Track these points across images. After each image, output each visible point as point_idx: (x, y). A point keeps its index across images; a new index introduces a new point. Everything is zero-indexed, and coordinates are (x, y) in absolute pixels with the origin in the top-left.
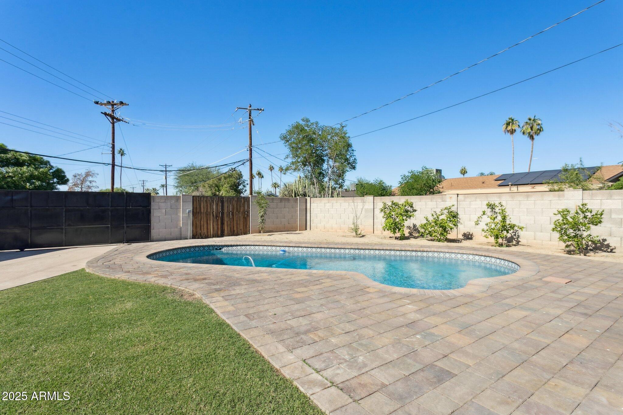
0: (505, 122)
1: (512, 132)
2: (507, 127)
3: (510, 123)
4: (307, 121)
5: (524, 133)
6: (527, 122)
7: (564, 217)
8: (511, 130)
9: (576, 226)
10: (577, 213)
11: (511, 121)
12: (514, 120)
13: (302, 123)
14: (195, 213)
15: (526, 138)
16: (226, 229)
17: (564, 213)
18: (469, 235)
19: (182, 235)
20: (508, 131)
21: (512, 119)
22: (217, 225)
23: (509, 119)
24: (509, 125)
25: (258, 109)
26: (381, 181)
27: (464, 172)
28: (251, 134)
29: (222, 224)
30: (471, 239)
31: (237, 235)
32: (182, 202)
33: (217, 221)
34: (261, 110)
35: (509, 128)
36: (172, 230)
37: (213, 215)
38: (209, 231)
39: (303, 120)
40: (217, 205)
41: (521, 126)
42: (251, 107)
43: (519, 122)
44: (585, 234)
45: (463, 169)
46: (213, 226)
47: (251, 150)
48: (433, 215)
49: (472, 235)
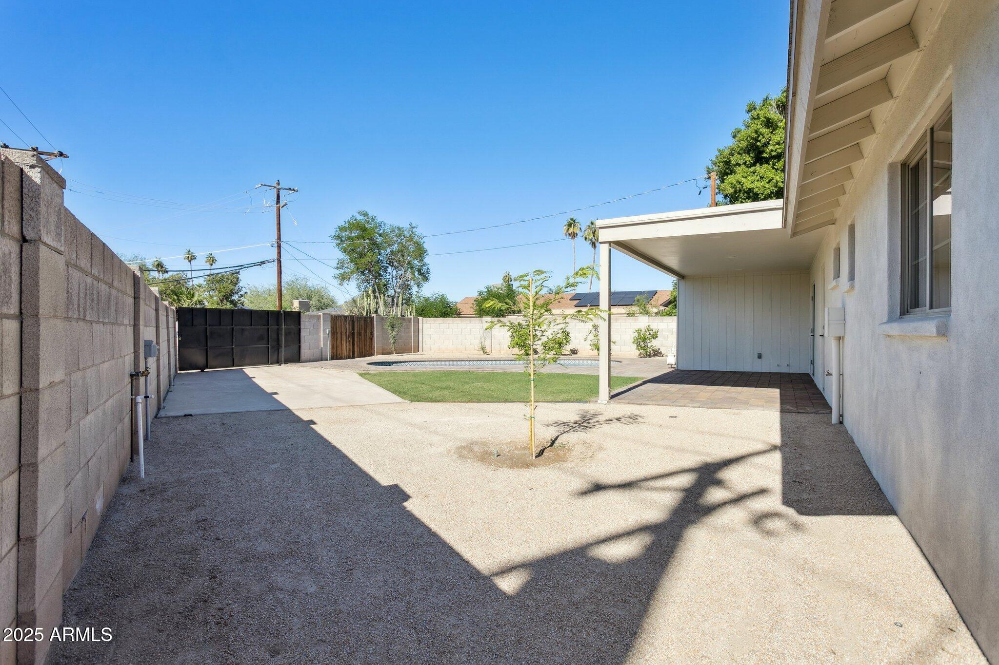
0: (566, 223)
1: (574, 236)
2: (568, 229)
3: (571, 224)
4: (366, 215)
5: (586, 238)
6: (589, 226)
7: (639, 334)
8: (573, 234)
9: (645, 340)
10: (646, 331)
11: (572, 222)
12: (576, 221)
13: (359, 217)
14: (334, 333)
15: (588, 244)
16: (356, 351)
17: (639, 331)
18: (574, 351)
19: (323, 357)
20: (570, 234)
21: (574, 219)
22: (350, 346)
23: (571, 219)
24: (571, 226)
25: (290, 189)
26: (443, 296)
27: (508, 280)
28: (279, 224)
29: (353, 344)
30: (577, 354)
31: (365, 356)
32: (322, 322)
33: (349, 341)
34: (294, 190)
35: (571, 231)
36: (315, 350)
37: (346, 336)
38: (343, 352)
39: (360, 213)
40: (349, 324)
41: (583, 230)
42: (279, 185)
43: (580, 224)
44: (649, 345)
45: (506, 276)
46: (346, 347)
47: (279, 247)
48: (552, 334)
49: (577, 351)
